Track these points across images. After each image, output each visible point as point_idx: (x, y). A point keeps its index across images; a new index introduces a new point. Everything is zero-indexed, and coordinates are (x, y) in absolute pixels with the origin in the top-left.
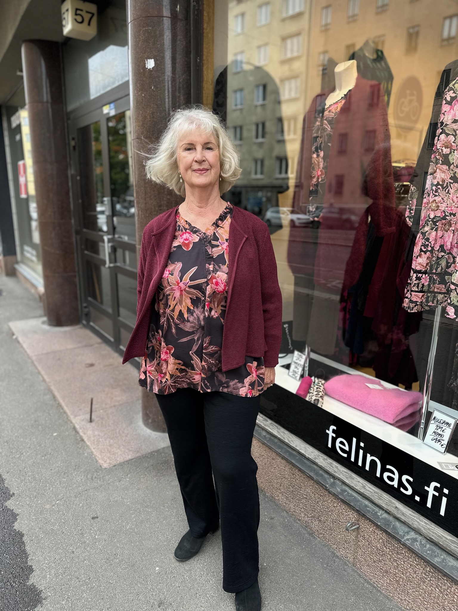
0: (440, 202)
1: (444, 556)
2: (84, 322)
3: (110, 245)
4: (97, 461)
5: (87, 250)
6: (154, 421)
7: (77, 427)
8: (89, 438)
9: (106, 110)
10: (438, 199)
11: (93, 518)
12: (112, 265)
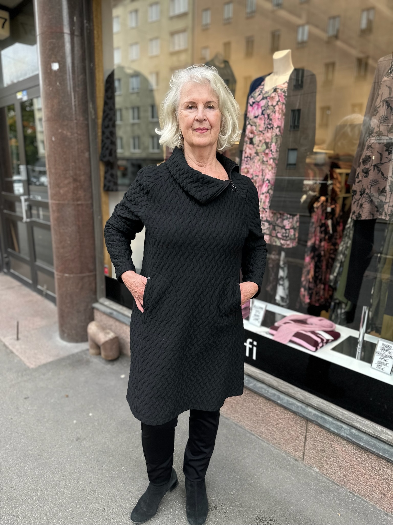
0: (249, 168)
1: (255, 382)
2: (5, 270)
3: (27, 203)
4: (25, 365)
5: (6, 209)
6: (69, 335)
7: (7, 344)
8: (17, 350)
9: (20, 96)
10: (248, 166)
11: (25, 398)
12: (28, 220)
